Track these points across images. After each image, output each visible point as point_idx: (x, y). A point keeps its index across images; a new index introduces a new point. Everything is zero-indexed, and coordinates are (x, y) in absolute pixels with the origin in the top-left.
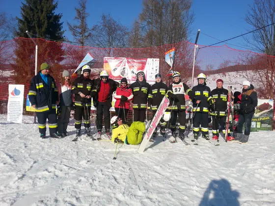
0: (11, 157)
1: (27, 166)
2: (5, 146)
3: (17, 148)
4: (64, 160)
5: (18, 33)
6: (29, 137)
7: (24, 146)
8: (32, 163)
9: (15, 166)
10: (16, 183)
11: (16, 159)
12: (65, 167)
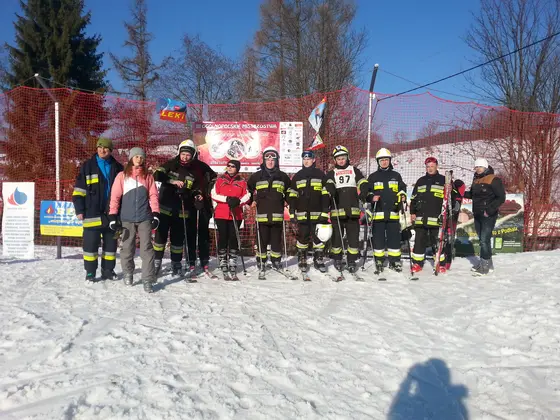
0: (37, 317)
1: (72, 329)
2: (20, 299)
3: (45, 301)
4: (139, 317)
5: (11, 76)
6: (61, 282)
7: (56, 298)
8: (81, 323)
9: (49, 331)
10: (60, 357)
11: (47, 319)
12: (144, 328)
